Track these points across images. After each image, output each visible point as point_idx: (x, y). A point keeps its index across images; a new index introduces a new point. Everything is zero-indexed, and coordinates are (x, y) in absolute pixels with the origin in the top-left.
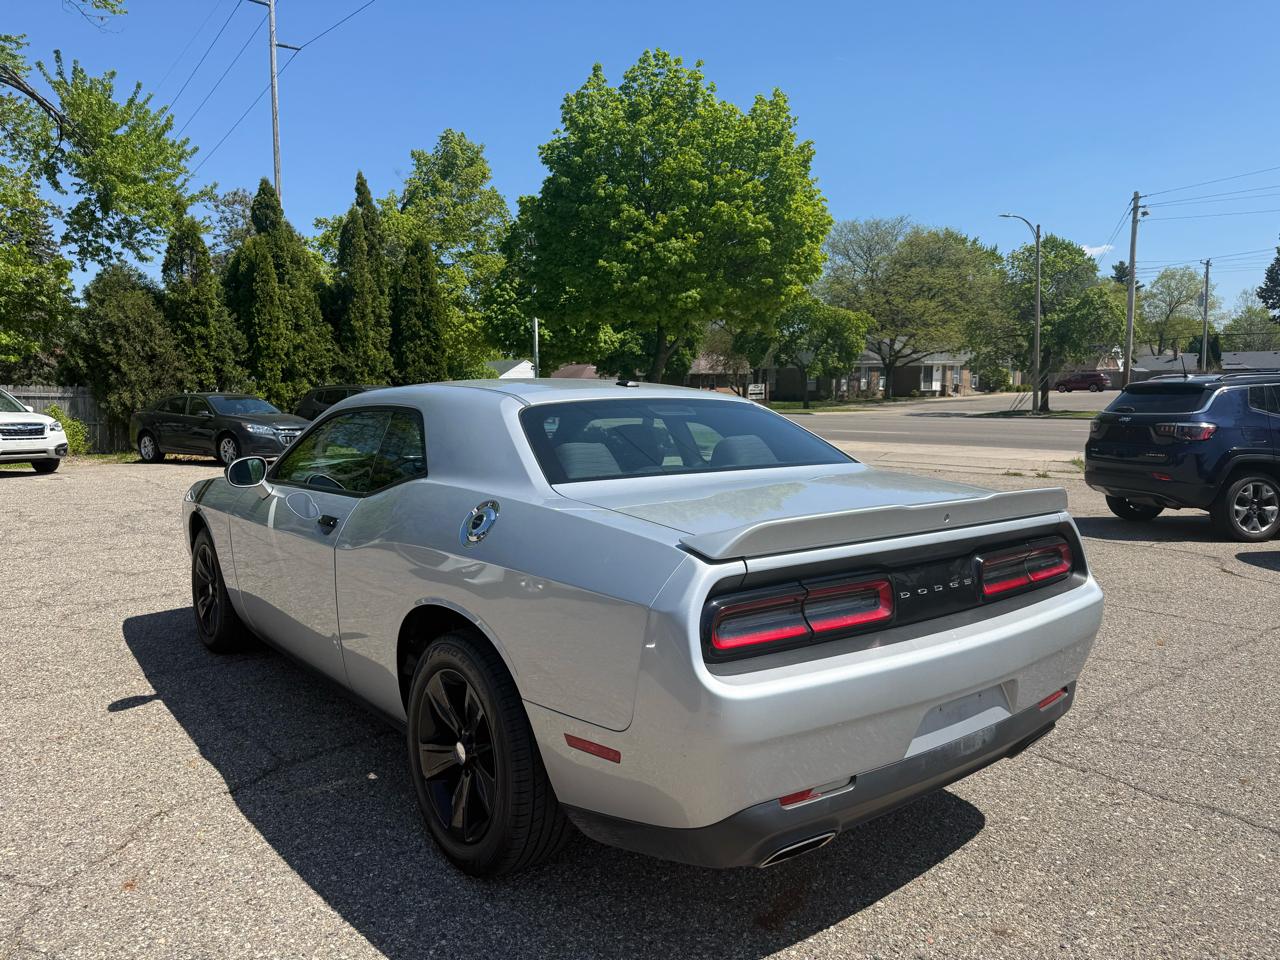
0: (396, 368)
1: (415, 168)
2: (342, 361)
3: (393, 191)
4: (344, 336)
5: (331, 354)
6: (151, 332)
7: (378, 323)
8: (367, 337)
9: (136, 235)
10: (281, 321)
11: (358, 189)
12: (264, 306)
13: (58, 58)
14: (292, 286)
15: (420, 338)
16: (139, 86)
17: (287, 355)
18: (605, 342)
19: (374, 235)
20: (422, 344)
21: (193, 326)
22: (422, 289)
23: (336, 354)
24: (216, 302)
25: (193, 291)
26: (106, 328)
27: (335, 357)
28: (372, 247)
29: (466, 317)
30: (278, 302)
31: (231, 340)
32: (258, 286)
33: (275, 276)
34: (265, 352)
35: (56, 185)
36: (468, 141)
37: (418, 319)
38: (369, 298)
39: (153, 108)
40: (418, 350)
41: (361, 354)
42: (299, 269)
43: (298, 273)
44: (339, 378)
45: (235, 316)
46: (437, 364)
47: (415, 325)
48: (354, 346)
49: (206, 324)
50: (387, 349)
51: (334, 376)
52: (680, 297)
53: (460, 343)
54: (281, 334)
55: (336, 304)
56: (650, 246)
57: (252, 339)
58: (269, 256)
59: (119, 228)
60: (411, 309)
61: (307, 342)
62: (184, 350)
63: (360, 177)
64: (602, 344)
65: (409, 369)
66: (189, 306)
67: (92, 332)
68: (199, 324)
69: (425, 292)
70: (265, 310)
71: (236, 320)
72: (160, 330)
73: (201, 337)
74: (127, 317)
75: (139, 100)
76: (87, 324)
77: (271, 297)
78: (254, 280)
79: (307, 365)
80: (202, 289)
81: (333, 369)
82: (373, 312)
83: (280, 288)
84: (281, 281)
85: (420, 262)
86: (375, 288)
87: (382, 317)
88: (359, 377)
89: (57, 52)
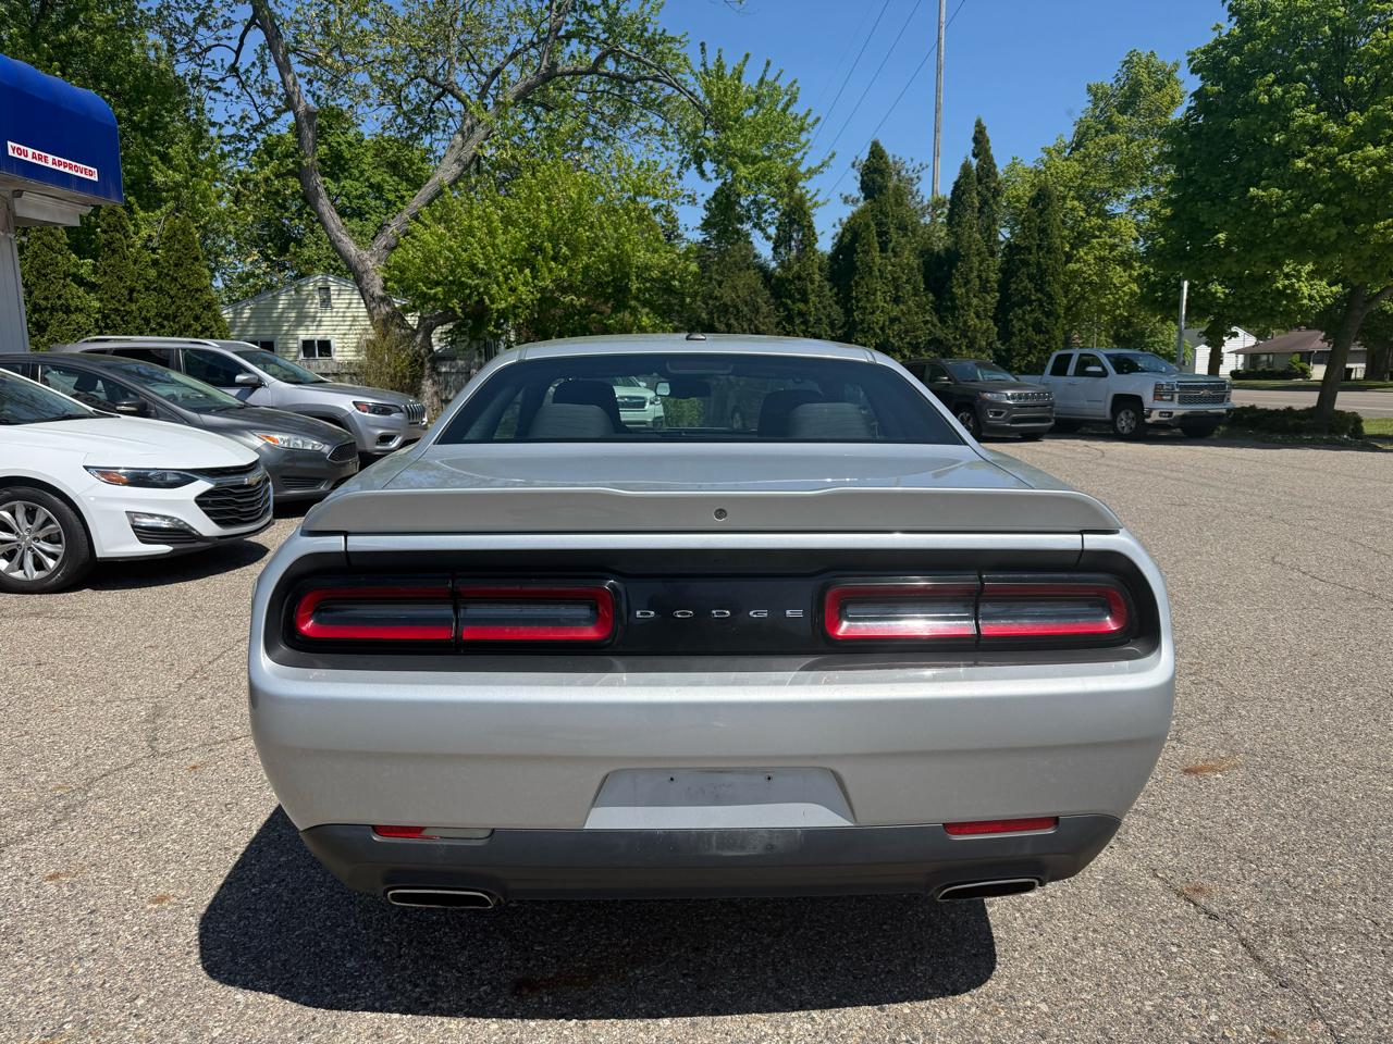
0: (999, 340)
1: (1090, 105)
2: (939, 333)
3: (1062, 135)
4: (945, 305)
5: (929, 326)
6: (757, 310)
7: (984, 289)
8: (969, 304)
9: (764, 215)
10: (879, 293)
11: (975, 139)
12: (862, 278)
13: (703, 50)
14: (896, 255)
15: (1030, 302)
16: (768, 64)
17: (882, 329)
18: (1311, 298)
19: (988, 188)
20: (1032, 310)
21: (794, 303)
22: (1039, 246)
23: (934, 325)
24: (817, 277)
25: (796, 268)
26: (721, 308)
27: (932, 329)
28: (984, 202)
29: (1130, 276)
30: (878, 274)
31: (829, 316)
32: (859, 257)
33: (877, 245)
34: (860, 327)
35: (702, 173)
36: (1158, 61)
37: (1031, 281)
38: (975, 261)
39: (783, 84)
40: (1027, 317)
41: (961, 325)
42: (905, 235)
43: (903, 241)
44: (935, 352)
45: (835, 290)
46: (1047, 332)
47: (1025, 288)
48: (953, 316)
49: (805, 301)
50: (991, 318)
51: (930, 350)
52: (1376, 226)
53: (1119, 308)
54: (878, 307)
55: (939, 271)
56: (1331, 161)
57: (848, 312)
58: (873, 224)
59: (749, 210)
60: (1024, 270)
61: (904, 314)
62: (784, 327)
63: (979, 124)
64: (1305, 301)
65: (1014, 339)
66: (791, 282)
67: (710, 313)
68: (799, 300)
69: (1042, 249)
70: (863, 283)
71: (837, 294)
72: (765, 309)
73: (801, 314)
74: (739, 297)
75: (770, 78)
76: (707, 304)
77: (870, 268)
78: (855, 251)
79: (902, 339)
80: (804, 265)
81: (930, 342)
82: (979, 277)
83: (882, 258)
84: (883, 249)
85: (1040, 216)
86: (984, 249)
87: (988, 282)
88: (955, 350)
89: (702, 44)
